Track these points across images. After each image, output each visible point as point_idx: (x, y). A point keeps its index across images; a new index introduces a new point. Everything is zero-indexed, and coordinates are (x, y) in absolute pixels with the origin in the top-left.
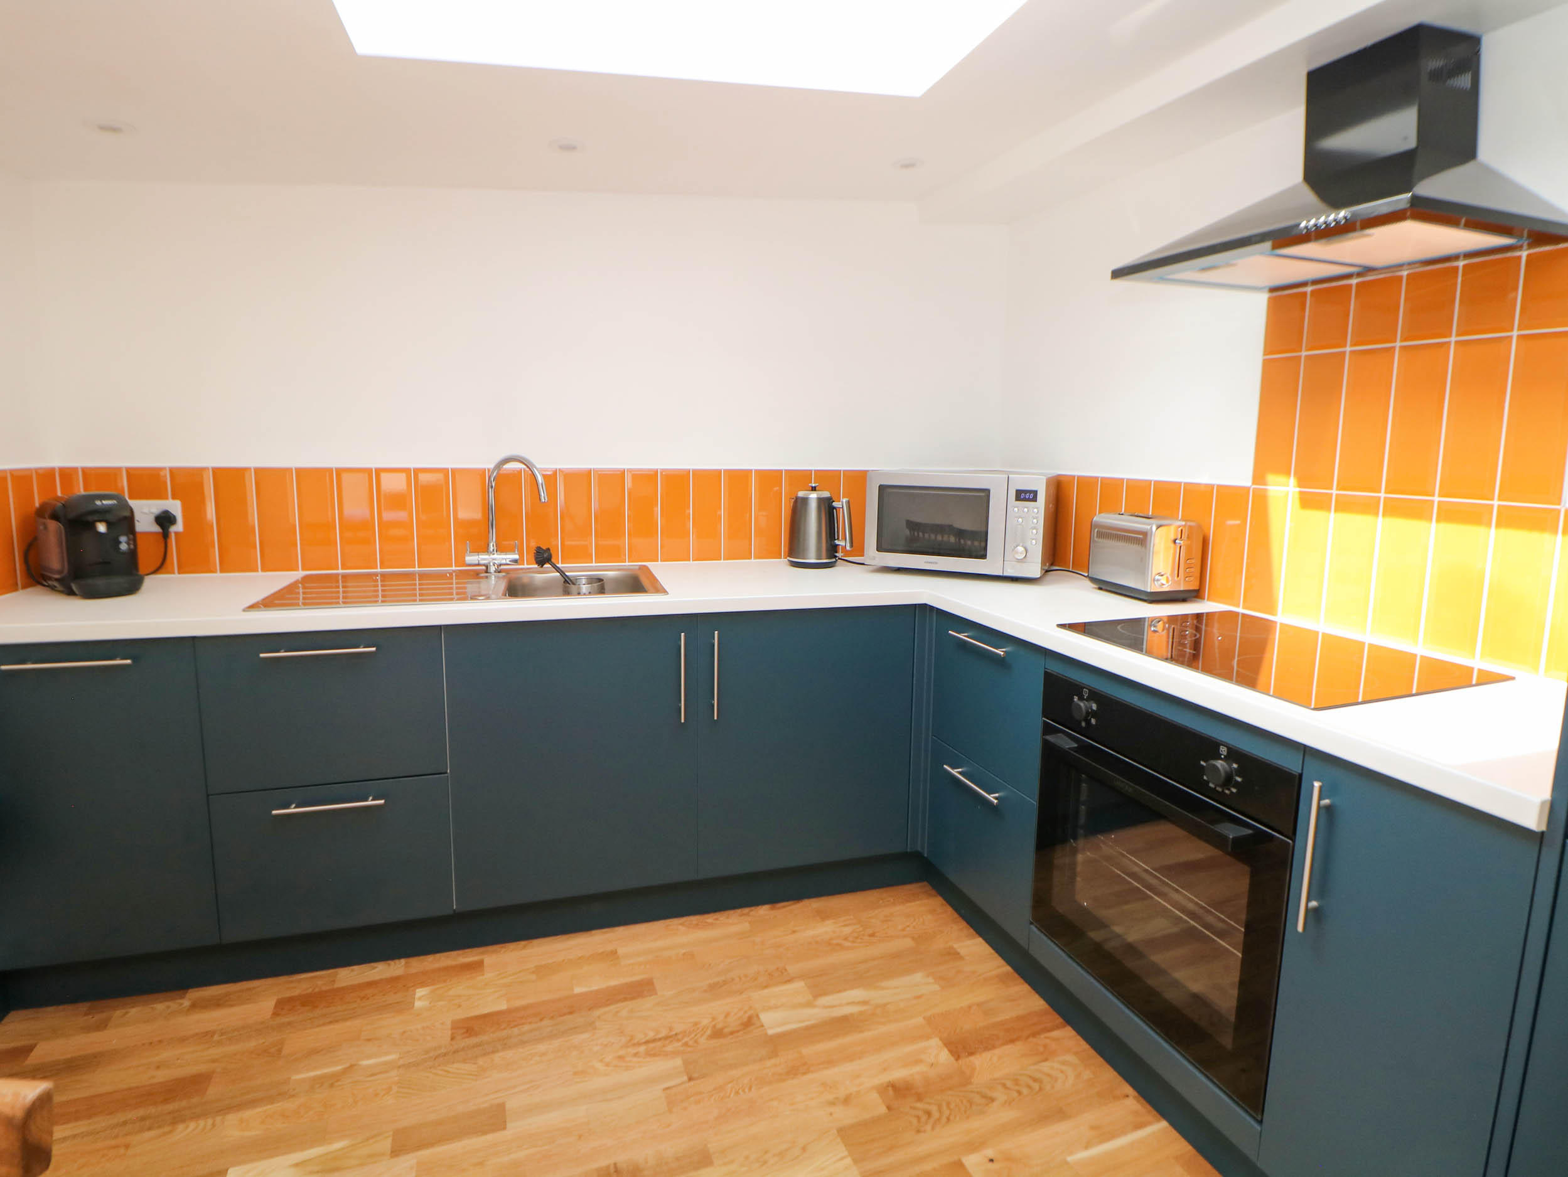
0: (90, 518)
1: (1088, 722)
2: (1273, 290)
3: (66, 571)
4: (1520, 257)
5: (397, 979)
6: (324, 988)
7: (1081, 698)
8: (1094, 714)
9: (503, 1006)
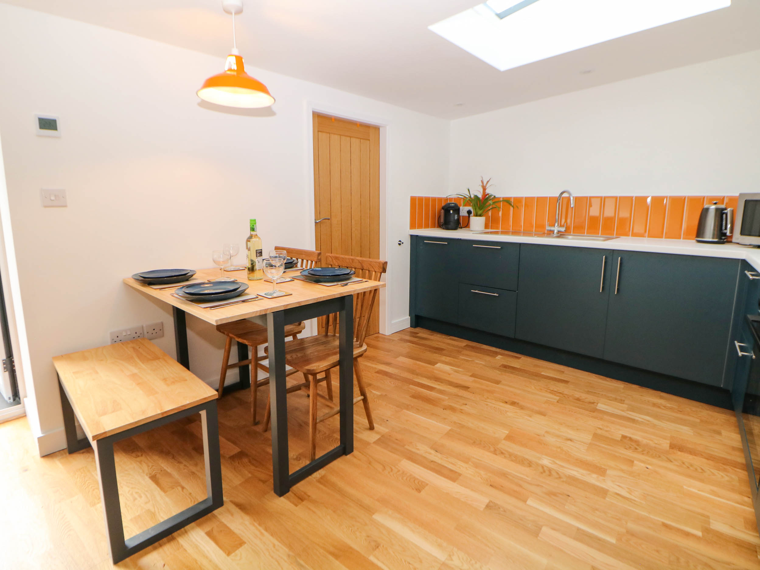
0: (449, 209)
3: (443, 222)
5: (496, 352)
6: (478, 347)
9: (518, 367)
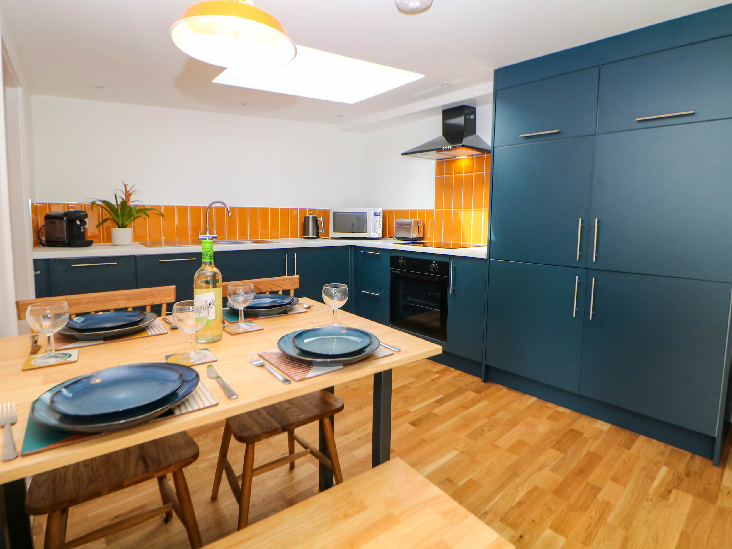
1: (403, 265)
2: (437, 160)
3: (65, 238)
4: (484, 156)
7: (401, 260)
8: (404, 263)
